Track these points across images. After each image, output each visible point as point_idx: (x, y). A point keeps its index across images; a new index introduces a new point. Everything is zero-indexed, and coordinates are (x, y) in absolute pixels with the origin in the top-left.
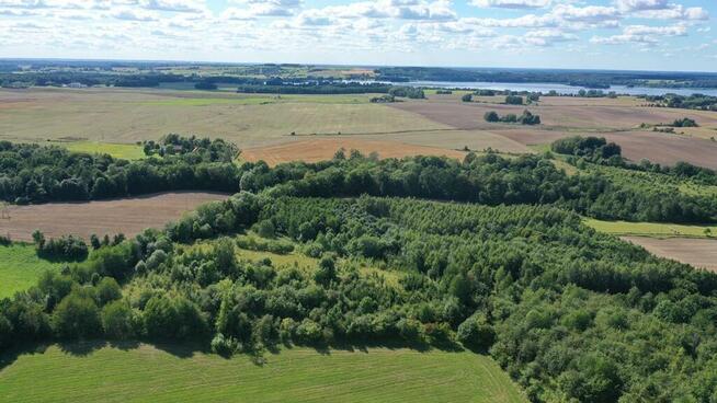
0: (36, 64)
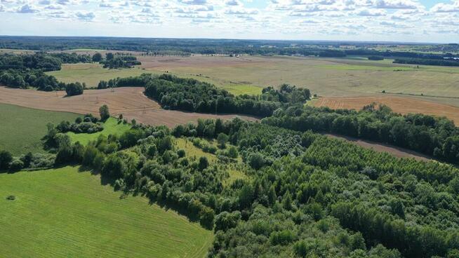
0: (300, 43)
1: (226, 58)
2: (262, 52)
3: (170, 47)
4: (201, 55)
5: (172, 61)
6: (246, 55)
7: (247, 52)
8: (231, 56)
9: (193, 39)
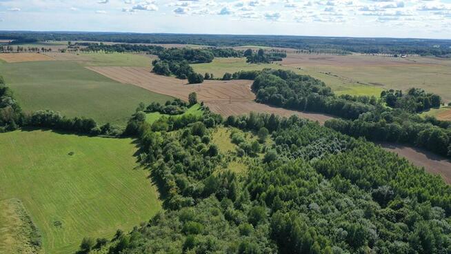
1: (389, 58)
2: (439, 53)
3: (333, 45)
4: (360, 54)
5: (323, 59)
6: (416, 55)
7: (417, 52)
8: (396, 56)
9: (371, 38)
